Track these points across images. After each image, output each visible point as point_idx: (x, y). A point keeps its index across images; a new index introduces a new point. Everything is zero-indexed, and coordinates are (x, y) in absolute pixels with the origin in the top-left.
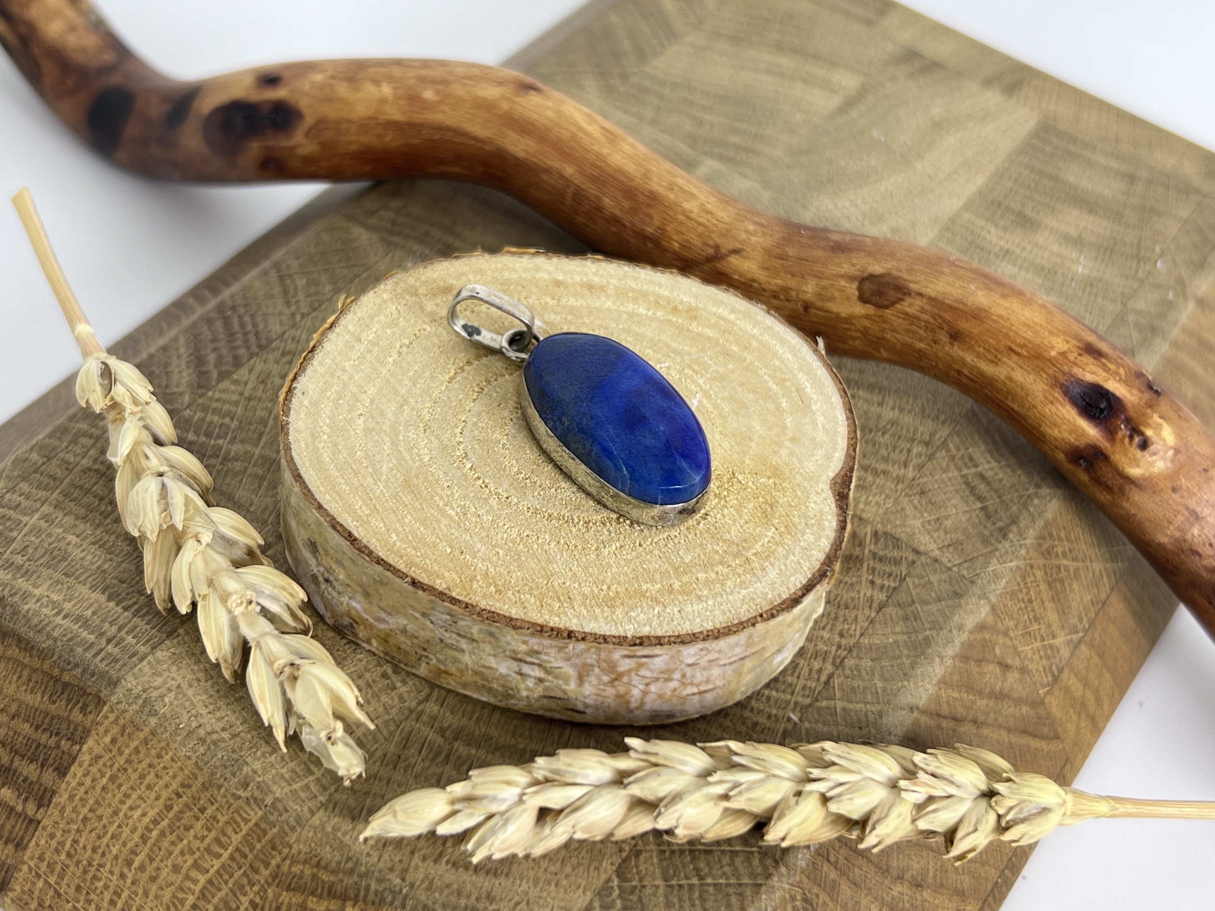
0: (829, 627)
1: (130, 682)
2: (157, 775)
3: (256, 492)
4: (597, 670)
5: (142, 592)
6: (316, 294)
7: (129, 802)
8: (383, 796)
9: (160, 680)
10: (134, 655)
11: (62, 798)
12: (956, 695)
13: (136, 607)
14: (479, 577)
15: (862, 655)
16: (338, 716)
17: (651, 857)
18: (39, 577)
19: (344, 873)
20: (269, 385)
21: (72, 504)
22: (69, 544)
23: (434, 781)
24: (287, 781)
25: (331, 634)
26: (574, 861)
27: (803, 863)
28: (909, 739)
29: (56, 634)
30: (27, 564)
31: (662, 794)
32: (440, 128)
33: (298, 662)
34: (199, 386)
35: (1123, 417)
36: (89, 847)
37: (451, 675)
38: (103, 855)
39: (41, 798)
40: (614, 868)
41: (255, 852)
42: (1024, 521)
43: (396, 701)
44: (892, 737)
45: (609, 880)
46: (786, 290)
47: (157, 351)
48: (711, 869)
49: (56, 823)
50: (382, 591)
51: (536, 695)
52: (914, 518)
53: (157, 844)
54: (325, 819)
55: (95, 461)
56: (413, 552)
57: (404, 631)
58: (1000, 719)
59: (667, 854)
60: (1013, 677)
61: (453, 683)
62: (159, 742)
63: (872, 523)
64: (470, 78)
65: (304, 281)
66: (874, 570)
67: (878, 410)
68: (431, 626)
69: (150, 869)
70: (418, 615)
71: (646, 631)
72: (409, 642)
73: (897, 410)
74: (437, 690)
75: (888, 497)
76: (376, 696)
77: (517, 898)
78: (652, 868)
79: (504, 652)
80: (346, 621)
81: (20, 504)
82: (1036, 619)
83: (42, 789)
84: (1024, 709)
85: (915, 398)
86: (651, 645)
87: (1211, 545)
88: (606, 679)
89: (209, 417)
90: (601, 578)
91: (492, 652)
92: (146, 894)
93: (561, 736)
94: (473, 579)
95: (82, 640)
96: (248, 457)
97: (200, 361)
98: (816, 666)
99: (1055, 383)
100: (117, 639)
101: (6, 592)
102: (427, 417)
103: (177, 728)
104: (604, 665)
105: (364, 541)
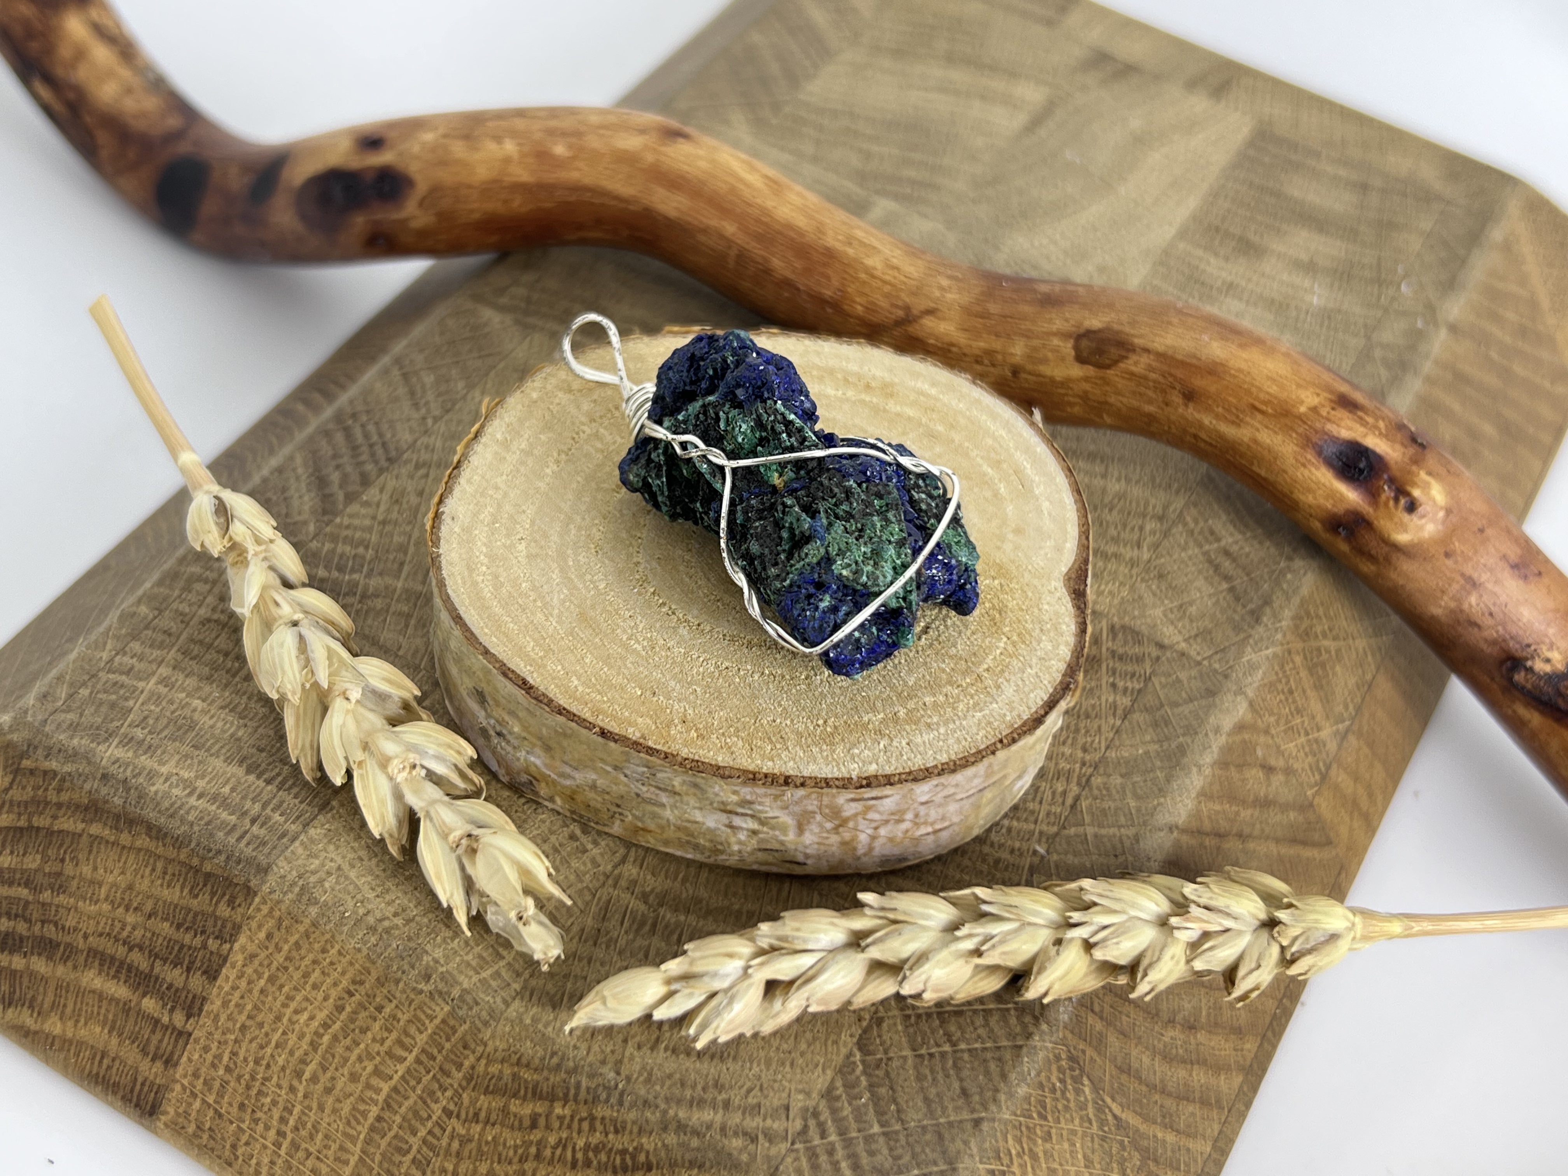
0: (1070, 741)
1: (282, 867)
2: (323, 973)
3: (403, 633)
4: (818, 817)
5: (285, 760)
6: (448, 392)
7: (293, 1005)
8: (585, 978)
9: (317, 862)
10: (284, 835)
11: (214, 1005)
12: (1217, 807)
13: (280, 779)
14: (676, 721)
15: (1110, 770)
16: (527, 892)
17: (895, 1024)
18: (164, 752)
19: (550, 1070)
20: (405, 506)
21: (194, 662)
22: (195, 710)
23: (641, 955)
24: (474, 969)
25: (506, 793)
26: (809, 1035)
27: (1066, 1017)
28: (1170, 865)
29: (190, 818)
30: (149, 738)
31: (904, 955)
32: (576, 188)
33: (476, 832)
34: (325, 512)
35: (1385, 476)
36: (251, 1059)
37: (650, 832)
38: (268, 1066)
39: (190, 1007)
40: (855, 1040)
41: (444, 1052)
42: (1278, 600)
43: (589, 866)
44: (1153, 865)
45: (850, 1054)
46: (990, 353)
47: (272, 473)
48: (963, 1032)
49: (210, 1034)
50: (565, 744)
51: (749, 849)
52: (1154, 606)
53: (329, 1050)
54: (522, 1010)
55: (214, 610)
56: (598, 697)
57: (594, 787)
58: (1267, 830)
59: (913, 1019)
60: (1278, 779)
61: (652, 840)
62: (323, 934)
63: (1107, 616)
64: (605, 127)
65: (432, 377)
66: (1114, 671)
67: (1102, 482)
68: (625, 779)
69: (324, 1079)
70: (609, 769)
71: (872, 769)
72: (599, 799)
73: (1123, 481)
74: (633, 849)
75: (1122, 584)
76: (565, 861)
77: (748, 1084)
78: (896, 1037)
79: (711, 804)
80: (524, 778)
81: (132, 669)
82: (1298, 711)
83: (190, 996)
84: (1292, 815)
85: (1143, 465)
86: (879, 786)
87: (1491, 614)
88: (829, 825)
89: (340, 548)
90: (815, 712)
91: (698, 805)
92: (321, 1108)
93: (779, 891)
94: (670, 724)
95: (222, 823)
96: (389, 592)
97: (320, 482)
98: (1060, 788)
99: (1307, 442)
100: (262, 819)
101: (128, 773)
102: (597, 536)
103: (342, 917)
104: (827, 811)
105: (542, 688)
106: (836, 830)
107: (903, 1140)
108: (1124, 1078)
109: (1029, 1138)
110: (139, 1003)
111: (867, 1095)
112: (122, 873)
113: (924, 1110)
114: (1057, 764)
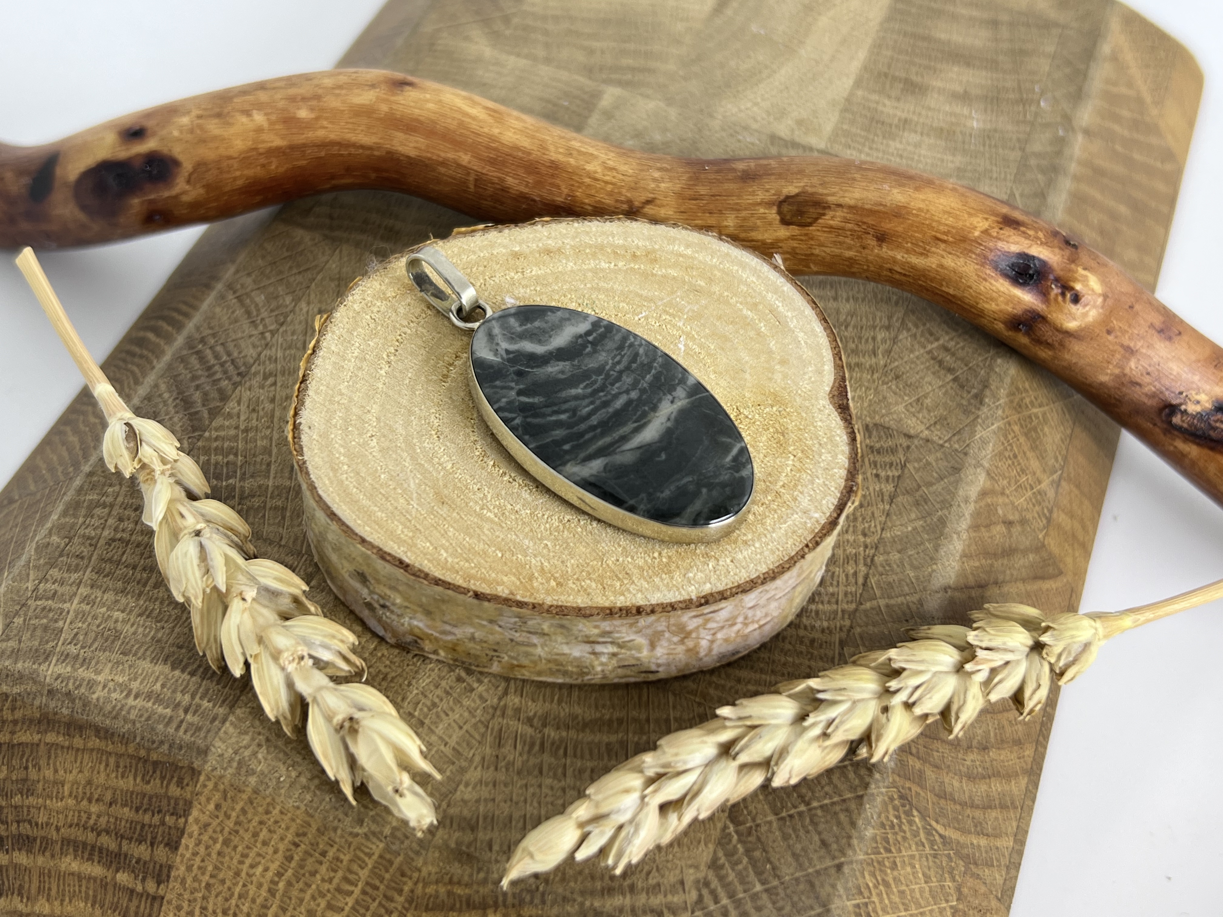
0: (851, 529)
1: (219, 747)
2: (270, 831)
3: (281, 524)
6: (278, 308)
7: (248, 861)
8: (493, 800)
10: (214, 719)
11: (179, 871)
12: (977, 564)
13: (201, 670)
14: (536, 574)
15: (888, 549)
18: (97, 663)
19: (478, 884)
21: (107, 580)
22: (116, 621)
23: (536, 772)
25: (396, 651)
27: (892, 764)
28: (949, 618)
29: (132, 717)
30: (82, 652)
31: (768, 753)
34: (194, 429)
37: (524, 667)
39: (159, 875)
40: (726, 814)
41: (385, 882)
42: (994, 382)
43: (478, 702)
45: (725, 827)
48: (813, 792)
49: (180, 895)
50: (444, 608)
51: (610, 668)
52: (897, 403)
53: (286, 893)
54: (446, 837)
55: (116, 530)
56: (467, 565)
57: (472, 638)
58: (1015, 573)
60: (1017, 530)
61: (526, 673)
62: (264, 798)
63: (861, 418)
65: (263, 297)
66: (875, 463)
67: (835, 305)
68: (500, 630)
70: (485, 623)
71: (707, 588)
72: (478, 647)
73: (851, 300)
74: (512, 682)
75: (867, 388)
76: (457, 701)
78: (759, 806)
79: (576, 638)
80: (409, 638)
81: (55, 593)
82: (1023, 471)
83: (158, 867)
86: (715, 601)
88: (676, 639)
91: (565, 641)
93: (640, 698)
94: (531, 577)
95: (160, 716)
96: (263, 490)
97: (186, 403)
98: (851, 570)
100: (193, 707)
101: (71, 686)
102: (436, 423)
103: (278, 782)
104: (674, 628)
105: (417, 565)
106: (682, 642)
107: (782, 894)
108: (942, 802)
109: (881, 870)
110: (114, 878)
111: (745, 860)
112: (80, 771)
113: (794, 864)
114: (845, 550)
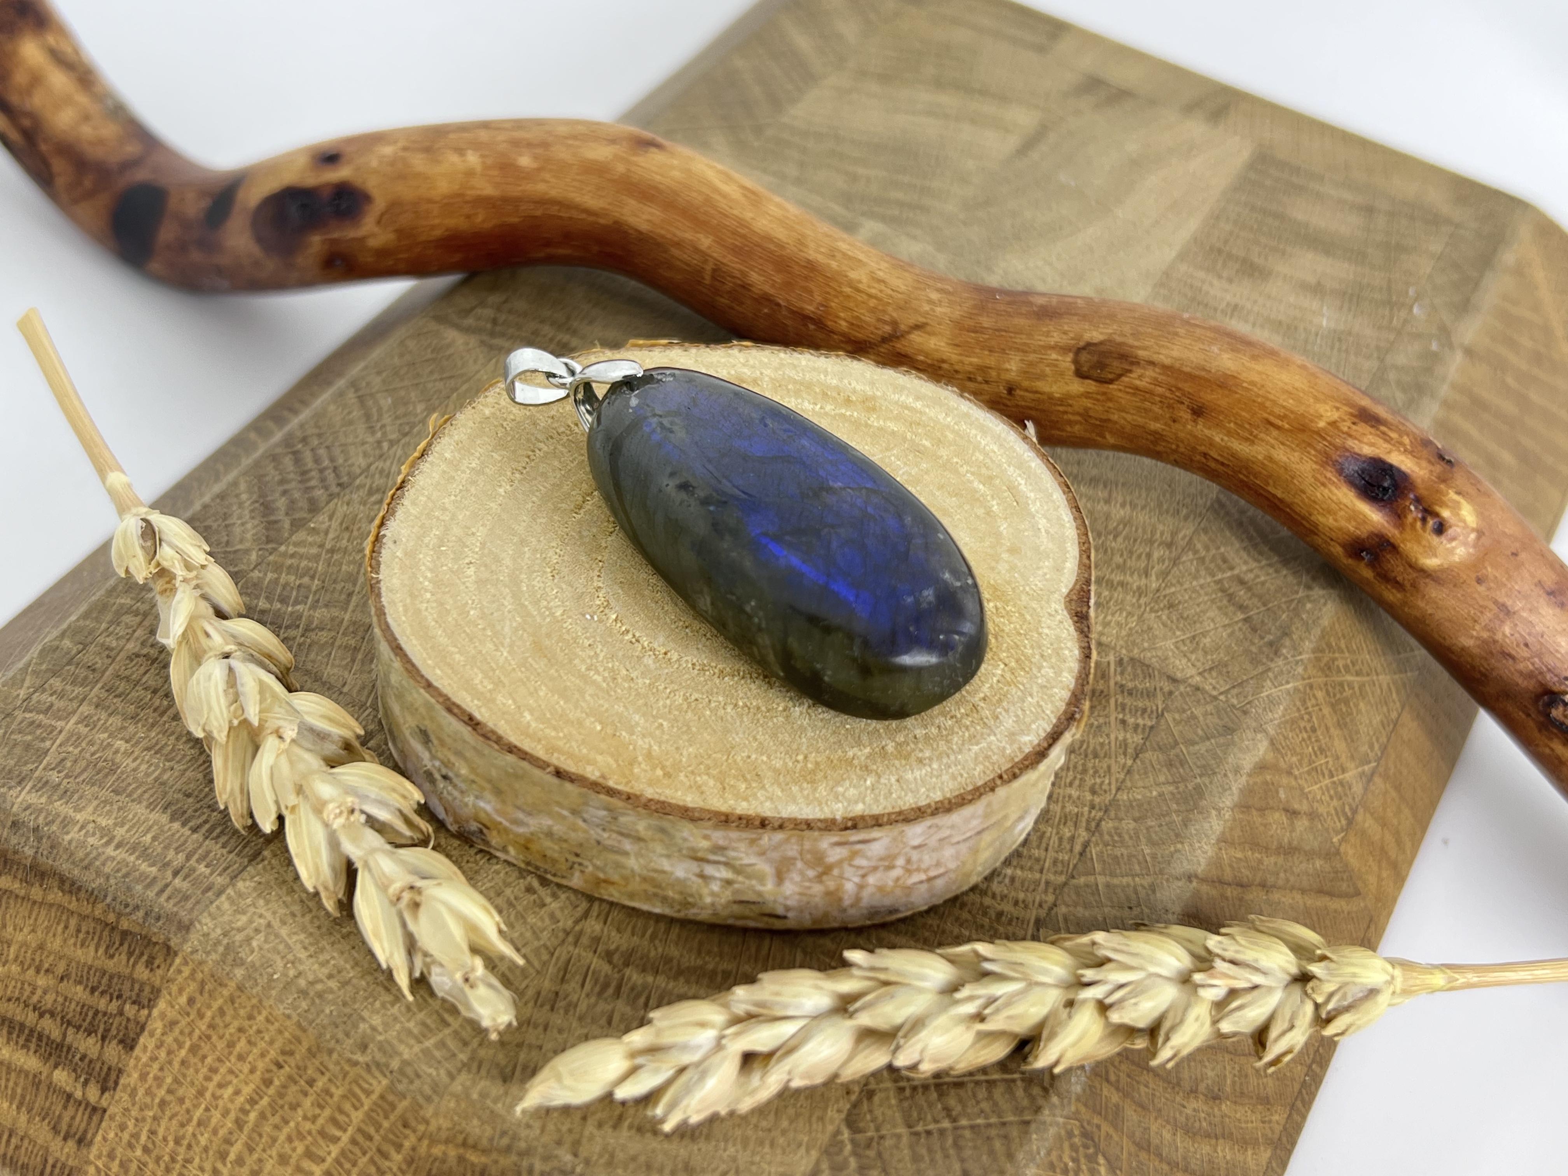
0: (1077, 782)
1: (206, 924)
2: (249, 1042)
3: (348, 667)
4: (799, 864)
5: (213, 807)
6: (405, 415)
7: (217, 1078)
8: (540, 1048)
9: (244, 919)
10: (209, 889)
11: (131, 1078)
12: (1239, 854)
13: (207, 826)
14: (640, 759)
15: (1122, 814)
16: (475, 950)
17: (888, 1098)
18: (81, 798)
19: (500, 1151)
20: (355, 533)
21: (118, 701)
22: (117, 752)
23: (603, 1021)
24: (416, 1038)
25: (456, 843)
26: (791, 1111)
27: (1079, 1088)
28: (1189, 916)
29: (107, 870)
30: (65, 782)
31: (898, 1020)
32: (542, 202)
33: (419, 883)
35: (1412, 496)
36: (170, 1138)
37: (613, 883)
38: (189, 1147)
39: (105, 1080)
40: (843, 1116)
41: (382, 1132)
42: (1297, 631)
43: (547, 921)
44: (1170, 916)
45: (838, 1132)
46: (983, 369)
47: (213, 500)
48: (964, 1106)
49: (127, 1110)
50: (517, 786)
51: (723, 901)
52: (1165, 638)
53: (257, 1130)
54: (468, 1083)
55: (143, 644)
56: (553, 734)
57: (550, 834)
58: (1292, 879)
59: (908, 1092)
60: (1302, 824)
61: (616, 894)
62: (249, 998)
63: (1114, 648)
64: (575, 137)
65: (390, 400)
66: (1123, 707)
67: (1105, 508)
68: (584, 825)
69: (250, 1161)
70: (565, 813)
71: (859, 809)
72: (556, 847)
73: (1128, 507)
74: (597, 904)
75: (1129, 614)
76: (521, 917)
77: (723, 1167)
78: (889, 1113)
79: (680, 850)
80: (474, 826)
81: (50, 707)
82: (1322, 750)
83: (105, 1069)
84: (1318, 863)
85: (1148, 490)
86: (867, 827)
87: (1526, 645)
88: (811, 873)
89: (284, 578)
90: (795, 746)
91: (664, 852)
93: (758, 949)
94: (633, 762)
95: (141, 875)
96: (335, 624)
97: (267, 508)
98: (1067, 833)
99: (1326, 460)
100: (186, 870)
101: (41, 820)
102: (555, 559)
103: (271, 979)
104: (809, 856)
105: (491, 724)
106: (819, 878)
108: (1143, 1155)
110: (50, 1075)
112: (33, 931)
114: (1063, 807)
